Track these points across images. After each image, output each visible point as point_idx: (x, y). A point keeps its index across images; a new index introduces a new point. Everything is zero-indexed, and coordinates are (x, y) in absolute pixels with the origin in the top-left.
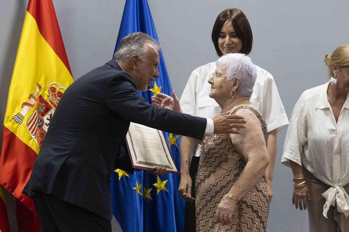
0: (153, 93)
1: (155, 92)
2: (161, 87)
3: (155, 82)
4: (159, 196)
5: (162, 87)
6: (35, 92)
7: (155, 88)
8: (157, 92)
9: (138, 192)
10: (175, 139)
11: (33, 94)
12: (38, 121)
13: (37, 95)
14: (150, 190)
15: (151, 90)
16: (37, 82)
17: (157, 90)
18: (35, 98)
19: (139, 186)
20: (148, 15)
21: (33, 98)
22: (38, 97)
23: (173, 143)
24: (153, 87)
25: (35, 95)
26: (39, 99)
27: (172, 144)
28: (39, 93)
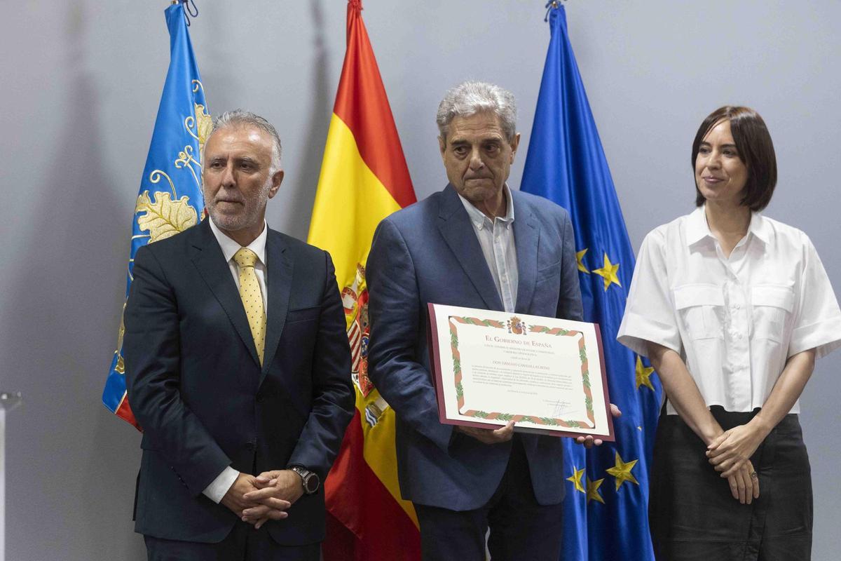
0: (603, 277)
1: (607, 277)
2: (618, 265)
3: (606, 255)
4: (621, 495)
5: (620, 266)
6: (353, 282)
7: (605, 267)
8: (609, 276)
9: (578, 487)
10: (649, 375)
11: (350, 286)
12: (361, 342)
13: (359, 287)
14: (599, 482)
15: (598, 271)
16: (358, 261)
17: (610, 270)
18: (354, 295)
19: (578, 474)
20: (587, 115)
21: (349, 294)
22: (360, 292)
23: (643, 383)
24: (601, 266)
25: (354, 288)
26: (361, 297)
27: (642, 385)
28: (362, 284)
